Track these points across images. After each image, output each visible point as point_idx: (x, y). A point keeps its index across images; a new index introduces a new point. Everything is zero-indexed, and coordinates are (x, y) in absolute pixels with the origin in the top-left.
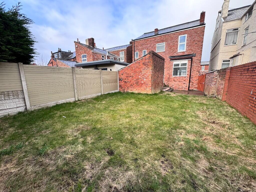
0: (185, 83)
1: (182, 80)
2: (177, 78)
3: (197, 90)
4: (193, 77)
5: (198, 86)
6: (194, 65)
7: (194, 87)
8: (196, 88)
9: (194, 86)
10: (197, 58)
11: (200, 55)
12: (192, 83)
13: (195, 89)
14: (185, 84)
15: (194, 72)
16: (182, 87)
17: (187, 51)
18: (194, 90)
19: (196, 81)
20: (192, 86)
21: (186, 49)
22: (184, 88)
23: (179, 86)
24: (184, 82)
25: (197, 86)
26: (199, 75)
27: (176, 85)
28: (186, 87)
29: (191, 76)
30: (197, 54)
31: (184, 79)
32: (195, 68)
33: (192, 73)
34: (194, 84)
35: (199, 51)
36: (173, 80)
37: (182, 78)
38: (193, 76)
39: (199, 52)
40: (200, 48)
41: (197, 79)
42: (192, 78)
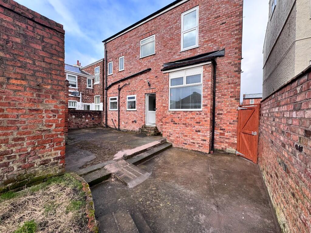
0: (199, 131)
1: (193, 122)
2: (180, 115)
3: (237, 153)
4: (221, 112)
5: (239, 141)
6: (222, 79)
7: (226, 143)
8: (232, 145)
9: (227, 140)
10: (230, 61)
11: (237, 51)
12: (222, 131)
13: (231, 150)
14: (199, 133)
15: (223, 100)
16: (192, 141)
17: (201, 45)
18: (227, 151)
19: (232, 125)
20: (222, 140)
21: (200, 41)
22: (198, 143)
23: (186, 138)
24: (197, 127)
25: (235, 140)
26: (239, 108)
27: (177, 135)
28: (202, 142)
29: (217, 112)
30: (227, 51)
31: (197, 117)
32: (225, 89)
33: (219, 102)
34: (226, 134)
35: (234, 40)
36: (170, 119)
37: (191, 116)
38: (222, 110)
39: (234, 43)
40: (235, 32)
41: (235, 119)
42: (221, 116)
